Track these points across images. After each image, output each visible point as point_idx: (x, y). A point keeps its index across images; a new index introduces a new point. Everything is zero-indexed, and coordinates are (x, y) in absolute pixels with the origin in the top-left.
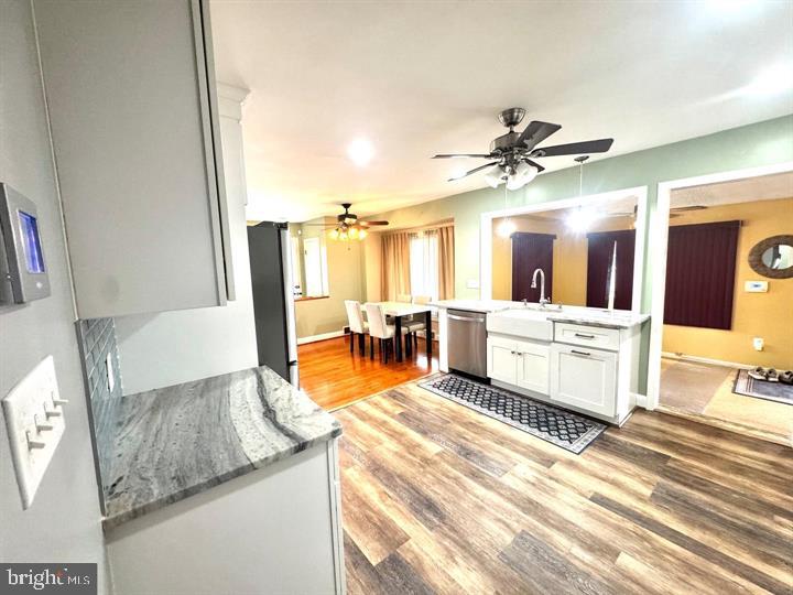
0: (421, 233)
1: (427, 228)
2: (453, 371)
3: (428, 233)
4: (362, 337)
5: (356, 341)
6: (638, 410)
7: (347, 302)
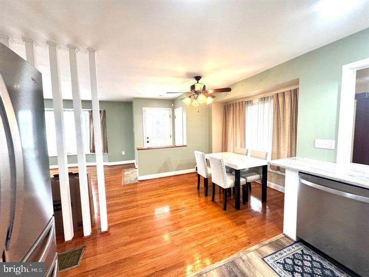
1: (262, 96)
2: (300, 241)
3: (264, 99)
4: (206, 180)
5: (202, 185)
7: (196, 152)
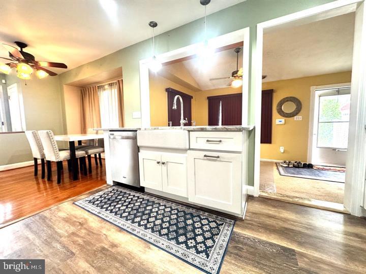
0: (106, 87)
1: (109, 81)
3: (111, 85)
6: (250, 198)
